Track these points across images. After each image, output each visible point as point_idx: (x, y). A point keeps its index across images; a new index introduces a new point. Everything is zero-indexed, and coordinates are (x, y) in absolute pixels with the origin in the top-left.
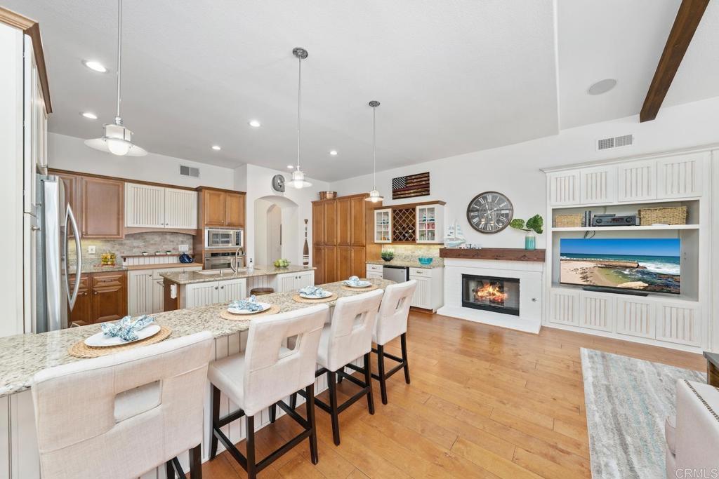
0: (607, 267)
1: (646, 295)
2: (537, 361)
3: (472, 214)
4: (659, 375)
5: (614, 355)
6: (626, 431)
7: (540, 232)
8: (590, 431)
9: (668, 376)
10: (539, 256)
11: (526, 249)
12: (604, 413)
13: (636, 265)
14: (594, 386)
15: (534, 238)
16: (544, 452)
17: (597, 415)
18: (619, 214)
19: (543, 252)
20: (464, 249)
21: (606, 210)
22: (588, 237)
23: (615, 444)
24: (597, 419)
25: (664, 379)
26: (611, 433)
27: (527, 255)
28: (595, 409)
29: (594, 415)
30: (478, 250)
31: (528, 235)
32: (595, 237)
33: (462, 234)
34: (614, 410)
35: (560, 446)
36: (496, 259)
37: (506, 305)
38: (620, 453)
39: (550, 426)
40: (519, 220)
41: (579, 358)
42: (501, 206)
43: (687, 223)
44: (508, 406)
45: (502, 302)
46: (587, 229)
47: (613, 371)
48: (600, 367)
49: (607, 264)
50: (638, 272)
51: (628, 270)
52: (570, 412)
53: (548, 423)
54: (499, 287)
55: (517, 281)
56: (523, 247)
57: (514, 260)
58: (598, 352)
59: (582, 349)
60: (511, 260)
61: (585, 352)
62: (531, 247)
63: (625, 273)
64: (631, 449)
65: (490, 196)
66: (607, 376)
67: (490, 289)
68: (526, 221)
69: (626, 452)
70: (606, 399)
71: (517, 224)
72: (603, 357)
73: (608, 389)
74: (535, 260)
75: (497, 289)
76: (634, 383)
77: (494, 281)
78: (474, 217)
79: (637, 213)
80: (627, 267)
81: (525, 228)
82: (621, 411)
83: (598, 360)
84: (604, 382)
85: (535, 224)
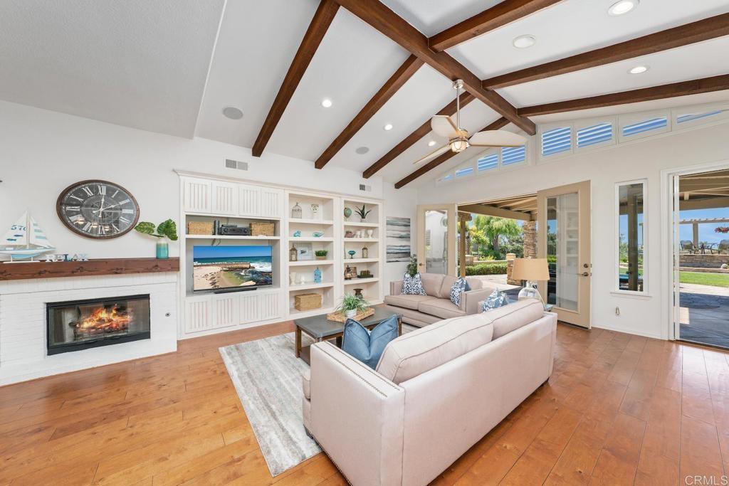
0: (230, 270)
1: (255, 289)
2: (185, 381)
3: (68, 208)
4: (270, 345)
5: (243, 344)
6: (271, 402)
7: (175, 238)
8: (252, 421)
9: (274, 344)
10: (173, 265)
11: (157, 258)
12: (255, 398)
13: (248, 266)
14: (240, 378)
15: (167, 245)
16: (226, 477)
17: (250, 402)
18: (240, 226)
19: (177, 260)
20: (51, 263)
21: (228, 222)
22: (215, 245)
23: (269, 418)
24: (252, 406)
25: (273, 347)
26: (264, 412)
27: (159, 264)
28: (248, 398)
29: (249, 405)
30: (83, 262)
31: (159, 242)
32: (221, 245)
33: (45, 238)
34: (259, 391)
35: (236, 456)
36: (116, 273)
37: (130, 331)
38: (273, 422)
39: (221, 444)
40: (148, 223)
41: (221, 358)
42: (121, 203)
43: (274, 235)
44: (171, 458)
45: (124, 328)
46: (217, 237)
47: (247, 358)
48: (238, 358)
49: (230, 266)
50: (250, 272)
51: (243, 271)
52: (231, 415)
53: (217, 443)
54: (117, 310)
55: (147, 297)
56: (152, 255)
57: (143, 272)
58: (232, 346)
59: (220, 349)
60: (138, 272)
61: (223, 350)
62: (163, 255)
63: (242, 274)
64: (277, 414)
65: (104, 188)
66: (244, 363)
67: (104, 315)
68: (157, 225)
69: (276, 419)
70: (251, 384)
71: (145, 228)
72: (237, 349)
73: (249, 374)
74: (169, 270)
75: (114, 312)
76: (261, 360)
77: (108, 303)
78: (71, 214)
79: (248, 225)
80: (243, 269)
81: (156, 233)
82: (262, 387)
83: (235, 353)
84: (245, 370)
85: (167, 229)
